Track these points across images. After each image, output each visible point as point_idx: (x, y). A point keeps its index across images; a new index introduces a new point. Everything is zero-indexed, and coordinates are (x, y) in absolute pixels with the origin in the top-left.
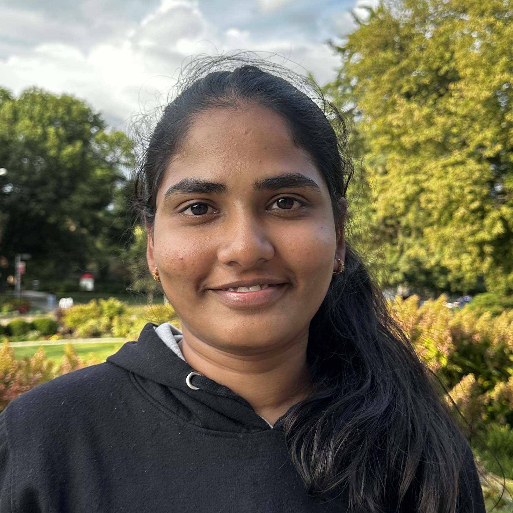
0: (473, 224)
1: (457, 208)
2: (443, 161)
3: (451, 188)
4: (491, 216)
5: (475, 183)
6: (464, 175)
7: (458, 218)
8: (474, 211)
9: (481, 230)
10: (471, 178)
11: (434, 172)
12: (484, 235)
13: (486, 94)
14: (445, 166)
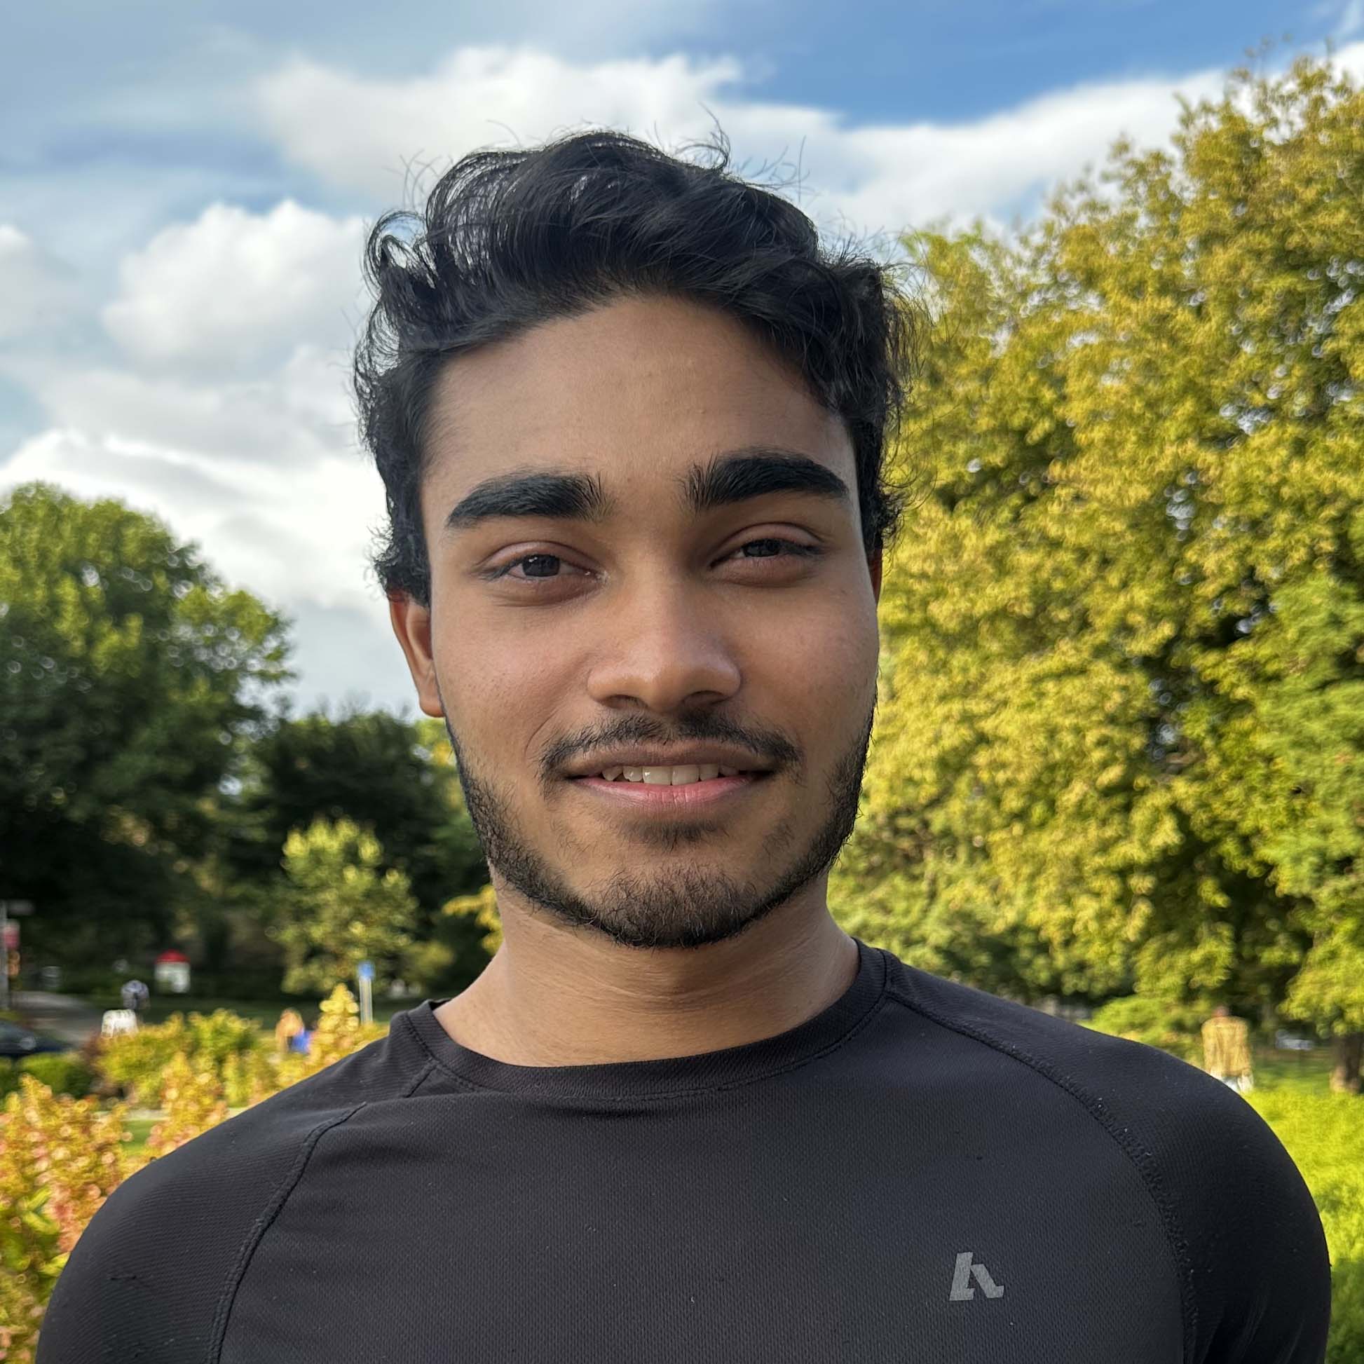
0: (1104, 822)
1: (1067, 783)
2: (1034, 665)
3: (1052, 733)
4: (1149, 804)
5: (1112, 720)
6: (1085, 700)
7: (1071, 810)
8: (1108, 792)
9: (1125, 838)
10: (1103, 708)
11: (1010, 693)
12: (1131, 850)
13: (1139, 492)
14: (1037, 680)
